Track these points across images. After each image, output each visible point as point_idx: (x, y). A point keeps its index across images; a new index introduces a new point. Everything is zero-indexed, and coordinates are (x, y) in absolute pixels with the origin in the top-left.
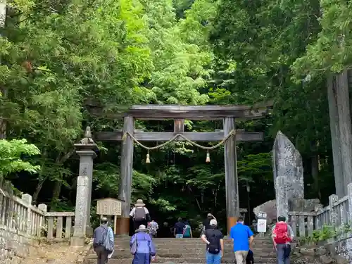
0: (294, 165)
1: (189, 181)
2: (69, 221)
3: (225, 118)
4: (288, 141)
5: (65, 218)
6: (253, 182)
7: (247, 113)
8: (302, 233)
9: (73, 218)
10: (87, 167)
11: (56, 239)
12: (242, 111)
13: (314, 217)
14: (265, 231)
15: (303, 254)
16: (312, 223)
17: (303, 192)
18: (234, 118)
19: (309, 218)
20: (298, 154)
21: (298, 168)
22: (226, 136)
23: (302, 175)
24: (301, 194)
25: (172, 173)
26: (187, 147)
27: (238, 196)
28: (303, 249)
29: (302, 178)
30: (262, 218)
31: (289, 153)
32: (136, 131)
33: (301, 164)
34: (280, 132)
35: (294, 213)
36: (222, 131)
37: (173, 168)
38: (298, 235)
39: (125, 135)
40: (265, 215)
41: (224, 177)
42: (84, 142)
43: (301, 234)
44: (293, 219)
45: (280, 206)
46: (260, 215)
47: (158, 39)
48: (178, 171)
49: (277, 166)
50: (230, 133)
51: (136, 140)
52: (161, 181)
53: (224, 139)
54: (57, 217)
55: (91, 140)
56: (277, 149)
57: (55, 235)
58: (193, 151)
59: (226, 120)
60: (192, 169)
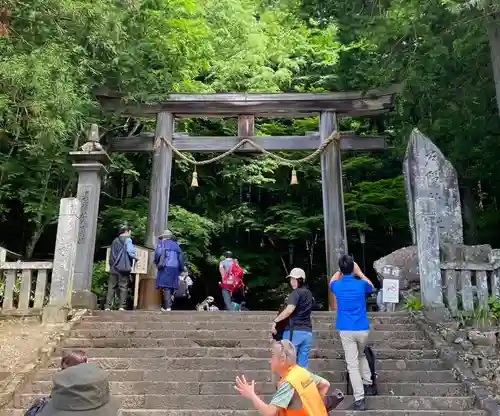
0: (443, 185)
1: (269, 228)
2: (42, 278)
3: (321, 112)
4: (430, 145)
5: (35, 273)
6: (370, 229)
7: (357, 105)
8: (468, 304)
9: (49, 272)
10: (90, 189)
11: (18, 311)
12: (350, 101)
13: (489, 273)
14: (397, 301)
15: (474, 343)
16: (485, 285)
17: (461, 232)
18: (337, 113)
19: (479, 275)
20: (449, 166)
21: (450, 190)
22: (324, 141)
23: (459, 204)
24: (458, 236)
25: (242, 215)
26: (266, 175)
27: (345, 241)
28: (474, 334)
29: (458, 208)
30: (391, 277)
31: (433, 166)
32: (176, 135)
33: (456, 183)
34: (416, 130)
35: (452, 265)
36: (316, 134)
37: (245, 207)
38: (460, 306)
39: (158, 142)
40: (396, 272)
41: (322, 221)
42: (86, 149)
43: (465, 305)
44: (449, 277)
45: (424, 252)
46: (386, 272)
47: (222, 13)
48: (252, 212)
49: (412, 188)
50: (331, 137)
51: (176, 150)
52: (225, 227)
53: (320, 147)
54: (21, 271)
55: (99, 146)
56: (412, 158)
57: (16, 303)
58: (274, 181)
59: (324, 115)
60: (274, 209)
